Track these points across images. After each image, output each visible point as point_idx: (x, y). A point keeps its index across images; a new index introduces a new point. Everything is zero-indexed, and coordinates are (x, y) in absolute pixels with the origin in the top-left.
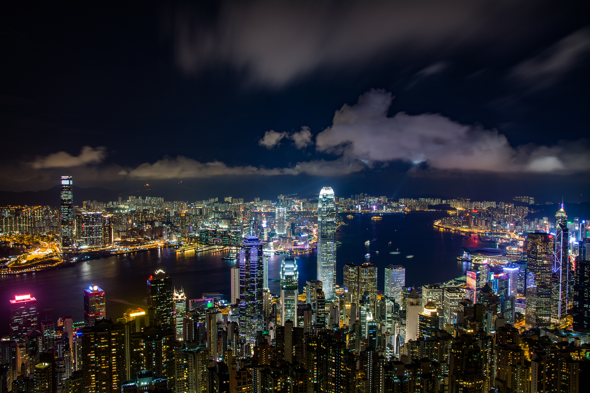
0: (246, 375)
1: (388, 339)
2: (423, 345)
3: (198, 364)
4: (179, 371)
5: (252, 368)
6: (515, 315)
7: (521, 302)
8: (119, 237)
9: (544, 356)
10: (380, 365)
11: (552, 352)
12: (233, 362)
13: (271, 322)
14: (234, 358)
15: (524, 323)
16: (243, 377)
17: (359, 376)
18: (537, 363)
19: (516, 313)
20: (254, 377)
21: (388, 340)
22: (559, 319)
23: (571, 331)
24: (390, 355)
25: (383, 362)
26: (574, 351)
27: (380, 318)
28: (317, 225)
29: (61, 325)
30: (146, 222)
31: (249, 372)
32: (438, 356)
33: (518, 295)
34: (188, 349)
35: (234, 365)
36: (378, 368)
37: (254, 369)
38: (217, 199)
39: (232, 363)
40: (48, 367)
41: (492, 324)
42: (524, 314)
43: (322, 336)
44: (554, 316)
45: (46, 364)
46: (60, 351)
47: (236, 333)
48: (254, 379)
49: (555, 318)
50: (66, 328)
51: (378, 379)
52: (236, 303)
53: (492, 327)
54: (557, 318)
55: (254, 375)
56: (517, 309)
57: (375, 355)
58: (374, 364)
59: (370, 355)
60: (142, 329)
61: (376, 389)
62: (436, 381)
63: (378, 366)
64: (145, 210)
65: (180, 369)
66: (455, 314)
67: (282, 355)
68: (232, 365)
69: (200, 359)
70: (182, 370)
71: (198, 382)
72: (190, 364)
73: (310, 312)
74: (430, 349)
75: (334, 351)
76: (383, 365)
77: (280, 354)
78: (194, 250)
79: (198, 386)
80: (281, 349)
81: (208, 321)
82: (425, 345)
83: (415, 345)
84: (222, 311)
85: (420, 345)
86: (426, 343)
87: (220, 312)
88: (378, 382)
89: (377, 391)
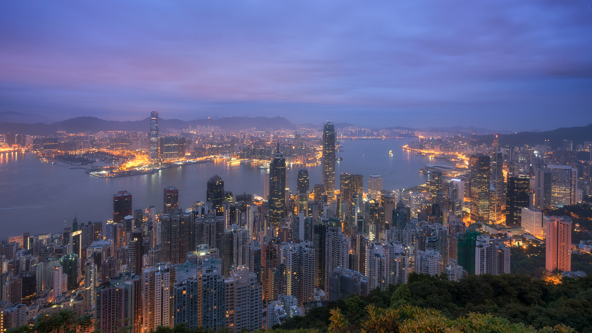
0: (273, 250)
1: (371, 226)
2: (396, 232)
3: (240, 240)
4: (227, 245)
5: (277, 244)
6: (463, 213)
7: (467, 204)
8: (189, 152)
9: (485, 243)
10: (365, 245)
11: (490, 241)
13: (290, 212)
14: (264, 237)
15: (469, 219)
16: (271, 251)
17: (350, 252)
18: (480, 249)
19: (464, 212)
20: (278, 251)
21: (371, 227)
22: (496, 216)
23: (505, 226)
24: (373, 238)
25: (367, 243)
26: (507, 241)
27: (365, 211)
28: (322, 146)
29: (148, 212)
30: (207, 143)
31: (275, 247)
32: (407, 241)
33: (465, 198)
34: (234, 230)
37: (278, 245)
38: (255, 128)
39: (263, 240)
40: (138, 241)
41: (446, 219)
42: (469, 212)
43: (325, 223)
44: (491, 215)
45: (136, 239)
46: (146, 230)
47: (266, 220)
48: (278, 252)
49: (492, 216)
50: (151, 214)
51: (364, 255)
53: (446, 221)
54: (494, 216)
55: (278, 249)
56: (464, 209)
57: (362, 239)
58: (361, 245)
59: (358, 238)
60: (203, 215)
61: (363, 262)
62: (405, 259)
63: (364, 246)
64: (207, 135)
65: (228, 244)
66: (418, 210)
67: (297, 235)
68: (263, 242)
69: (242, 237)
70: (229, 245)
71: (240, 253)
72: (234, 241)
73: (317, 206)
74: (401, 235)
75: (333, 234)
76: (367, 245)
77: (296, 235)
78: (239, 162)
79: (240, 257)
80: (296, 232)
81: (248, 210)
82: (397, 232)
83: (390, 231)
84: (257, 204)
85: (393, 232)
86: (398, 230)
87: (256, 205)
88: (364, 257)
89: (364, 264)
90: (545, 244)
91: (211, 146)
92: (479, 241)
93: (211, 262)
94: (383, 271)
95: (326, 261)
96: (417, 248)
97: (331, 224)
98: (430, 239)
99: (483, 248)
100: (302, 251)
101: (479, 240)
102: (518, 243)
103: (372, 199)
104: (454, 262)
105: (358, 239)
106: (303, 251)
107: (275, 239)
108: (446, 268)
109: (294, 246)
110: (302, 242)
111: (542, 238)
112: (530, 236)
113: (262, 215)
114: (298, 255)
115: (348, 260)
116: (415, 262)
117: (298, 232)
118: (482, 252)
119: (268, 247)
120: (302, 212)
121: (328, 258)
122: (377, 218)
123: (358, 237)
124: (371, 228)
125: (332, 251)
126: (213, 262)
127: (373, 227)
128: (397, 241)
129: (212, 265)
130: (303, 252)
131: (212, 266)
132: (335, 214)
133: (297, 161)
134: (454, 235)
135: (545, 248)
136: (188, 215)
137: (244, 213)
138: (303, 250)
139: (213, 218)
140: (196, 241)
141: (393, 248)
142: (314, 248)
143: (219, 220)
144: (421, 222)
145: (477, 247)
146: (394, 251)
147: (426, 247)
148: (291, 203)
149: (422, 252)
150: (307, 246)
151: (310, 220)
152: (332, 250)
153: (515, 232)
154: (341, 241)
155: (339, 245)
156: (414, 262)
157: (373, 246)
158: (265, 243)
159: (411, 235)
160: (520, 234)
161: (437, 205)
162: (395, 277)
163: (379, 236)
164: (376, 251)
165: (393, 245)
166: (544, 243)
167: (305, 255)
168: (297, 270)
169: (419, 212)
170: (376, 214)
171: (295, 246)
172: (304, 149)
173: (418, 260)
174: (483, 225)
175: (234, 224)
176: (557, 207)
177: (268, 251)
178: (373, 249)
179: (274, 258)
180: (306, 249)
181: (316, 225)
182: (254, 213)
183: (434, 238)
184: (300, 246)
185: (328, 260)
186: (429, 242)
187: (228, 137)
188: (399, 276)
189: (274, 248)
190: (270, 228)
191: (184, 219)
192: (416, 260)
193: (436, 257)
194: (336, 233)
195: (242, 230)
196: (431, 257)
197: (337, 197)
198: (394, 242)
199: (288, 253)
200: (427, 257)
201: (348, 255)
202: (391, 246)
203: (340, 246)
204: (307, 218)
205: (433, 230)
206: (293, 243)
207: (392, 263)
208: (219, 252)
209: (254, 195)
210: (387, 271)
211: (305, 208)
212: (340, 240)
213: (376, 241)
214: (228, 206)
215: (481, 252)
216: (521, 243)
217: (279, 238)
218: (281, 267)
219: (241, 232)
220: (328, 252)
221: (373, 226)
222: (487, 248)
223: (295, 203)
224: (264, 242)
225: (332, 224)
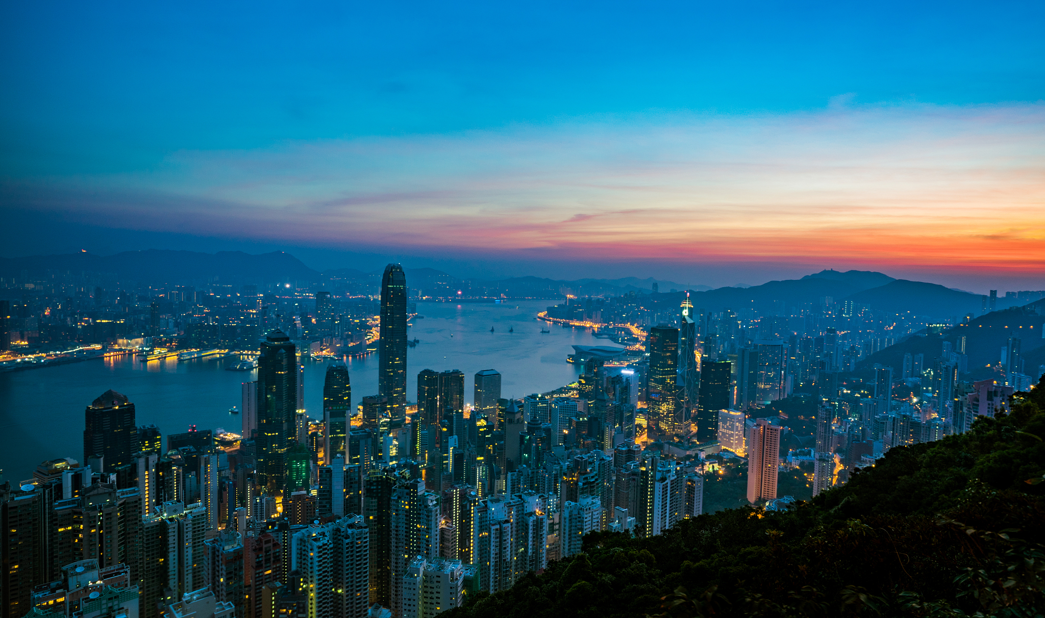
0: (271, 544)
1: (479, 470)
3: (185, 536)
5: (280, 532)
7: (642, 412)
9: (669, 474)
10: (471, 506)
12: (247, 527)
14: (248, 521)
15: (644, 438)
16: (266, 548)
17: (442, 524)
18: (662, 484)
19: (637, 425)
20: (284, 545)
21: (479, 472)
22: (683, 428)
25: (474, 501)
27: (468, 443)
28: (379, 317)
31: (276, 539)
32: (546, 487)
33: (638, 403)
34: (168, 516)
35: (248, 532)
36: (468, 511)
37: (284, 532)
39: (245, 529)
41: (609, 440)
42: (646, 426)
43: (389, 473)
44: (677, 427)
47: (251, 482)
52: (250, 436)
53: (609, 444)
55: (284, 542)
56: (638, 420)
57: (464, 496)
58: (462, 507)
59: (456, 495)
60: (76, 491)
61: (465, 539)
63: (468, 508)
65: (153, 550)
66: (564, 431)
67: (328, 506)
68: (244, 532)
69: (190, 529)
70: (155, 552)
71: (185, 565)
72: (171, 539)
73: (370, 441)
74: (535, 478)
75: (407, 494)
76: (475, 505)
77: (325, 506)
78: (176, 357)
79: (186, 573)
80: (326, 499)
81: (202, 465)
82: (528, 475)
83: (516, 475)
84: (228, 449)
85: (522, 475)
86: (530, 471)
87: (224, 452)
88: (468, 529)
89: (467, 543)
90: (746, 464)
91: (94, 320)
92: (659, 471)
93: (109, 599)
94: (505, 548)
95: (393, 548)
96: (564, 497)
97: (401, 474)
98: (586, 478)
99: (666, 482)
100: (339, 538)
101: (660, 469)
102: (713, 467)
103: (482, 418)
104: (623, 512)
105: (456, 497)
106: (343, 536)
107: (275, 522)
108: (611, 524)
109: (323, 530)
110: (339, 518)
111: (743, 455)
112: (728, 454)
113: (240, 472)
114: (331, 546)
115: (438, 539)
116: (559, 523)
117: (330, 499)
118: (665, 488)
119: (259, 541)
120: (338, 458)
121: (396, 543)
122: (492, 453)
123: (456, 492)
124: (479, 474)
125: (406, 528)
126: (115, 597)
127: (483, 472)
128: (530, 491)
129: (110, 605)
130: (342, 538)
131: (111, 607)
132: (408, 453)
133: (322, 350)
134: (622, 467)
135: (747, 470)
136: (30, 496)
137: (194, 473)
138: (342, 534)
139: (110, 494)
140: (56, 557)
141: (522, 504)
142: (366, 527)
143: (125, 496)
144: (570, 450)
145: (658, 481)
146: (525, 509)
147: (578, 494)
148: (310, 441)
149: (573, 504)
150: (351, 526)
151: (356, 470)
152: (405, 526)
153: (710, 451)
154: (423, 506)
155: (420, 514)
156: (557, 524)
157: (486, 506)
158: (250, 533)
159: (553, 476)
160: (716, 453)
161: (596, 419)
162: (526, 556)
163: (496, 486)
164: (491, 514)
165: (522, 499)
166: (746, 461)
167: (347, 544)
168: (330, 578)
169: (565, 434)
170: (489, 446)
171: (326, 530)
172: (338, 323)
173: (565, 519)
174: (666, 445)
175: (167, 502)
176: (764, 405)
177: (261, 549)
178: (486, 510)
179: (274, 562)
180: (350, 531)
181: (369, 481)
182: (219, 471)
183: (593, 477)
184: (335, 527)
185: (396, 547)
186: (584, 484)
187: (141, 299)
188: (533, 553)
189: (273, 540)
190: (260, 499)
191: (16, 507)
192: (563, 520)
193: (595, 508)
194: (413, 492)
195: (191, 512)
196: (587, 509)
197: (412, 420)
198: (526, 494)
199: (309, 546)
200: (580, 511)
201: (438, 531)
202: (519, 501)
203: (421, 516)
204: (349, 468)
205: (590, 463)
206: (319, 524)
207: (520, 532)
208: (129, 572)
209: (219, 431)
210: (511, 547)
211: (342, 448)
212: (421, 503)
213: (490, 496)
214: (151, 463)
215: (663, 489)
216: (716, 467)
217: (286, 519)
218: (294, 578)
219: (190, 517)
220: (397, 531)
221: (483, 469)
222: (672, 481)
223: (319, 439)
224: (246, 531)
225: (404, 474)
